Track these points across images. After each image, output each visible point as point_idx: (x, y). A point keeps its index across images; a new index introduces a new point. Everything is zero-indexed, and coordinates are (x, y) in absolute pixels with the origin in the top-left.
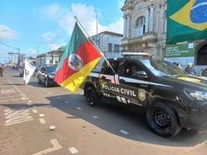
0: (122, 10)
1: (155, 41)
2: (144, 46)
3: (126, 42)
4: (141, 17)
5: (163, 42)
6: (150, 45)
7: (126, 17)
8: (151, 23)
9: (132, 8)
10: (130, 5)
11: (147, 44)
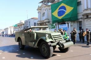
0: (37, 10)
1: (49, 22)
2: (45, 24)
3: (39, 22)
4: (44, 13)
5: (51, 23)
6: (47, 24)
7: (38, 13)
8: (47, 15)
9: (41, 9)
10: (40, 8)
11: (46, 23)
